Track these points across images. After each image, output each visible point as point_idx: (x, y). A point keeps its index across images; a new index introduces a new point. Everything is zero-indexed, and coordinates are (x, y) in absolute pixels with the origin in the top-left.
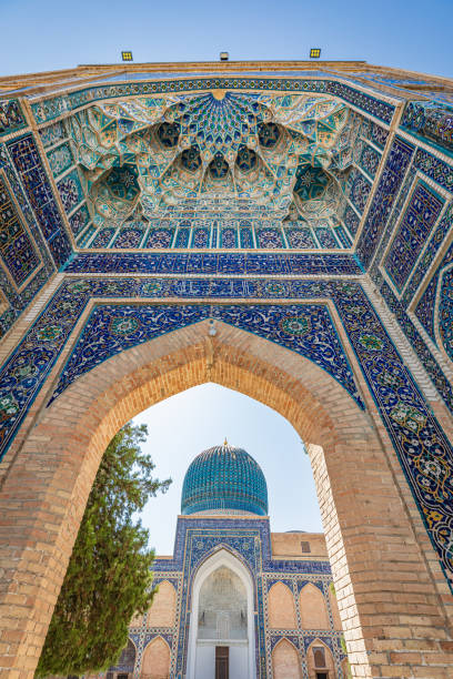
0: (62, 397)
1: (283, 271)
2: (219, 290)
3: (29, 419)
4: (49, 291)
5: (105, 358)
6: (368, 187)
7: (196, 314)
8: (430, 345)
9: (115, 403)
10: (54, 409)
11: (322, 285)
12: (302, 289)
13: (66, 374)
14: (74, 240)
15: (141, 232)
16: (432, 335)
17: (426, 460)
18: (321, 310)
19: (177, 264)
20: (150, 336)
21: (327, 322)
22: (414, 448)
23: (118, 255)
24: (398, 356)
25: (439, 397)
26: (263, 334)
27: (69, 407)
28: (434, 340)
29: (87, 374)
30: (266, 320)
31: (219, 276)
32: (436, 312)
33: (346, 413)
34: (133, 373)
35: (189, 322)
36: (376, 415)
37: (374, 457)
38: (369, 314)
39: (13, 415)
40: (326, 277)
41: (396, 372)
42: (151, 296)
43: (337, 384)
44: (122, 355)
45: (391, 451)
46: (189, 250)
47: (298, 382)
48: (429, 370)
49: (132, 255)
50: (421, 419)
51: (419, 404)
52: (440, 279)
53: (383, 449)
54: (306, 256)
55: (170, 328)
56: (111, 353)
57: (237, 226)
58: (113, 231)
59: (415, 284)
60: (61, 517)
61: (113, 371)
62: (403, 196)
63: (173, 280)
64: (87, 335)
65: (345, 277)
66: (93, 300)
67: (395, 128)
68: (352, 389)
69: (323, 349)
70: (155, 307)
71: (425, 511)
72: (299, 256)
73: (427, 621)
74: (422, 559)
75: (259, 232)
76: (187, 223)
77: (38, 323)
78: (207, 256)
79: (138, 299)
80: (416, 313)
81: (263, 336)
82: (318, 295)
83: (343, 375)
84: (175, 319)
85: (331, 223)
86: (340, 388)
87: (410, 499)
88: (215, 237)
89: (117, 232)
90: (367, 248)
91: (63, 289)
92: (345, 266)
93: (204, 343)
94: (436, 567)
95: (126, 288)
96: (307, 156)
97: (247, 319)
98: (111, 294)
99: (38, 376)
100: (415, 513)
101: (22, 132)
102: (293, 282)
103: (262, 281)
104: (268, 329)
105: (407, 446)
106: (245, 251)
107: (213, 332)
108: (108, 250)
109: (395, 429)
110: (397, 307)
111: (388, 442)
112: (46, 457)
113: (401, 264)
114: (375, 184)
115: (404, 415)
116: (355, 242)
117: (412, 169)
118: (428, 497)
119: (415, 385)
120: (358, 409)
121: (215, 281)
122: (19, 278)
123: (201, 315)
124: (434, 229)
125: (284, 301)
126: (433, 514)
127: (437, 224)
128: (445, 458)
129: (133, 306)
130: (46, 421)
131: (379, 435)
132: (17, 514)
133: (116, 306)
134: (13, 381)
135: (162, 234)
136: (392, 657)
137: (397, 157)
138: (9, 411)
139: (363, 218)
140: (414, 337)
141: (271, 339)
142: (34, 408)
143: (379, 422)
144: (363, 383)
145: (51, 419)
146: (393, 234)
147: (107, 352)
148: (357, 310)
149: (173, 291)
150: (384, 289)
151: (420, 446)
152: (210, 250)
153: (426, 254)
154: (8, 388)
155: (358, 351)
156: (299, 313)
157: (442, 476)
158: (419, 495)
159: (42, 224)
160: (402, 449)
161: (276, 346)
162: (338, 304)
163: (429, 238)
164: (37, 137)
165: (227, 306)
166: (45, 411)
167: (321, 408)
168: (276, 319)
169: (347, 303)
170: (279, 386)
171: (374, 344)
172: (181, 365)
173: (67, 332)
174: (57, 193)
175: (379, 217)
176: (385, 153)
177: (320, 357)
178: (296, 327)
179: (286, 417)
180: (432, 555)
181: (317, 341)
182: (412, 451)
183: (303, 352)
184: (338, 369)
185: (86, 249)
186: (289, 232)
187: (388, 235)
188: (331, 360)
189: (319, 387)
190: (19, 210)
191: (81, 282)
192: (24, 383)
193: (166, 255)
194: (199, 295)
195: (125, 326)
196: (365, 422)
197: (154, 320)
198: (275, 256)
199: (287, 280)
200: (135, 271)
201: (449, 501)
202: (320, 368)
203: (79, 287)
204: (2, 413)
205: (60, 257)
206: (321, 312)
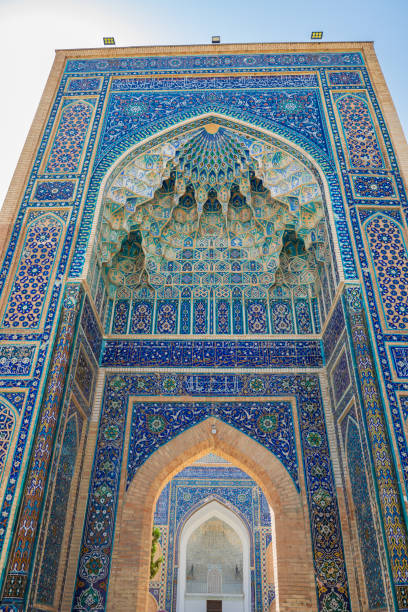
0: (132, 484)
1: (265, 364)
2: (216, 386)
3: (120, 501)
5: (149, 453)
7: (202, 413)
10: (131, 492)
11: (290, 378)
12: (276, 384)
13: (130, 466)
15: (150, 306)
17: (324, 525)
18: (287, 406)
19: (184, 354)
20: (175, 433)
21: (289, 420)
22: (320, 518)
23: (138, 342)
24: (328, 452)
25: (342, 485)
26: (246, 431)
27: (138, 491)
28: (345, 452)
29: (142, 467)
30: (249, 417)
31: (216, 370)
33: (289, 495)
35: (199, 418)
36: (305, 496)
37: (299, 523)
38: (318, 412)
39: (111, 498)
40: (295, 370)
41: (324, 464)
42: (170, 394)
43: (287, 474)
44: (160, 451)
45: (307, 520)
46: (192, 337)
47: (265, 472)
48: (341, 467)
49: (148, 342)
50: (329, 499)
51: (330, 490)
53: (304, 518)
54: (283, 342)
55: (187, 425)
56: (153, 449)
57: (229, 296)
61: (157, 464)
63: (183, 375)
64: (134, 433)
65: (309, 370)
66: (132, 399)
68: (295, 477)
69: (283, 445)
70: (174, 404)
71: (315, 552)
72: (277, 342)
73: (303, 597)
74: (308, 573)
75: (248, 306)
76: (186, 293)
77: (101, 424)
78: (206, 343)
79: (162, 398)
80: (340, 426)
81: (247, 433)
82: (286, 392)
83: (292, 467)
84: (192, 416)
85: (310, 291)
86: (288, 477)
87: (310, 546)
88: (212, 314)
89: (131, 308)
91: (108, 389)
92: (312, 355)
94: (312, 577)
95: (151, 384)
96: (293, 226)
97: (236, 416)
98: (142, 392)
99: (115, 470)
100: (311, 552)
102: (270, 375)
103: (248, 375)
104: (249, 427)
105: (317, 517)
106: (236, 337)
107: (214, 431)
108: (129, 335)
109: (313, 506)
110: (336, 415)
111: (307, 514)
112: (135, 523)
115: (320, 496)
116: (323, 327)
118: (319, 545)
119: (332, 474)
120: (296, 493)
121: (214, 376)
122: (87, 396)
123: (206, 413)
125: (263, 399)
126: (319, 553)
128: (334, 524)
129: (159, 404)
130: (128, 501)
131: (304, 509)
133: (147, 404)
134: (103, 474)
135: (168, 309)
136: (287, 608)
138: (108, 495)
140: (338, 441)
141: (251, 436)
142: (120, 493)
143: (305, 502)
144: (303, 474)
145: (131, 499)
147: (150, 449)
148: (310, 408)
149: (186, 392)
150: (331, 392)
151: (323, 516)
152: (207, 337)
154: (102, 479)
155: (304, 447)
156: (272, 411)
157: (329, 534)
158: (314, 543)
160: (314, 519)
161: (254, 442)
162: (299, 402)
165: (223, 404)
166: (126, 494)
168: (256, 416)
169: (306, 400)
171: (316, 440)
173: (122, 429)
177: (280, 452)
178: (268, 424)
180: (313, 572)
181: (280, 437)
182: (318, 519)
183: (271, 448)
184: (288, 462)
185: (111, 335)
188: (287, 454)
189: (277, 477)
191: (118, 379)
192: (109, 475)
193: (175, 342)
194: (204, 393)
195: (157, 424)
196: (298, 501)
197: (175, 417)
198: (260, 342)
199: (265, 375)
200: (153, 365)
201: (328, 547)
202: (279, 462)
203: (118, 384)
204: (105, 496)
205: (97, 350)
206: (286, 410)
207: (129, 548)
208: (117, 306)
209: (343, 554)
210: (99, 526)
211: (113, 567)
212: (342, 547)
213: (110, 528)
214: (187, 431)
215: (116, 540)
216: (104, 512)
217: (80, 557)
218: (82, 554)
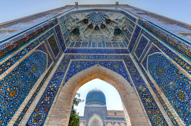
0: (66, 83)
1: (112, 53)
2: (99, 58)
3: (60, 89)
4: (61, 58)
5: (75, 74)
6: (131, 35)
7: (94, 63)
8: (146, 72)
9: (78, 85)
10: (65, 86)
11: (121, 56)
12: (117, 57)
13: (67, 78)
14: (66, 46)
15: (80, 43)
16: (146, 69)
17: (147, 98)
18: (121, 62)
19: (89, 51)
20: (84, 69)
21: (123, 65)
22: (144, 96)
23: (76, 49)
24: (139, 74)
25: (149, 84)
26: (109, 68)
27: (68, 86)
28: (147, 71)
29: (71, 78)
30: (109, 65)
31: (99, 54)
32: (147, 64)
33: (128, 87)
34: (81, 77)
35: (93, 65)
36: (135, 88)
38: (132, 64)
39: (56, 88)
40: (122, 54)
41: (139, 77)
42: (84, 59)
43: (126, 80)
44: (79, 73)
45: (139, 96)
46: (91, 48)
47: (117, 80)
48: (146, 77)
49: (79, 49)
50: (145, 89)
51: (144, 85)
52: (148, 58)
53: (137, 96)
54: (117, 49)
55: (89, 67)
57: (101, 42)
58: (74, 43)
59: (142, 58)
60: (68, 112)
61: (77, 77)
62: (139, 38)
63: (88, 55)
64: (70, 68)
65: (126, 54)
66: (71, 60)
67: (136, 23)
68: (129, 81)
69: (122, 72)
70: (85, 62)
71: (147, 111)
72: (116, 49)
74: (147, 122)
75: (106, 43)
76: (90, 41)
77: (60, 66)
78: (95, 49)
79: (81, 60)
80: (142, 64)
82: (120, 59)
83: (127, 78)
84: (90, 64)
85: (122, 41)
86: (127, 81)
87: (144, 108)
88: (97, 45)
89: (75, 43)
90: (131, 48)
91: (64, 57)
92: (126, 52)
93: (96, 70)
94: (150, 124)
95: (78, 57)
96: (117, 27)
97: (105, 64)
98: (75, 59)
99: (61, 78)
100: (145, 111)
101: (57, 25)
102: (115, 55)
103: (108, 55)
105: (142, 95)
106: (104, 48)
107: (98, 68)
108: (73, 48)
109: (140, 91)
110: (138, 62)
111: (138, 94)
113: (139, 52)
114: (132, 34)
115: (141, 88)
116: (128, 46)
117: (141, 33)
118: (147, 107)
120: (131, 86)
121: (98, 55)
122: (56, 56)
124: (146, 47)
125: (113, 60)
126: (149, 111)
127: (147, 46)
128: (151, 98)
129: (80, 61)
131: (136, 92)
132: (59, 111)
133: (76, 61)
134: (55, 79)
135: (85, 44)
137: (137, 30)
138: (55, 87)
139: (130, 41)
140: (142, 69)
141: (111, 69)
142: (60, 86)
143: (136, 90)
144: (132, 80)
145: (64, 89)
146: (137, 46)
147: (75, 73)
148: (129, 62)
149: (89, 58)
150: (135, 58)
151: (145, 95)
152: (96, 48)
153: (145, 52)
154: (54, 82)
155: (130, 72)
156: (117, 63)
157: (150, 102)
158: (145, 107)
159: (60, 43)
160: (141, 96)
161: (112, 71)
162: (125, 61)
163: (145, 48)
164: (60, 25)
165: (101, 61)
166: (63, 87)
167: (123, 86)
168: (111, 64)
169: (127, 61)
170: (113, 81)
171: (134, 71)
172: (91, 75)
173: (66, 68)
174: (63, 36)
175: (133, 42)
176: (134, 28)
177: (122, 74)
178: (116, 66)
179: (114, 87)
180: (149, 121)
181: (121, 70)
182: (143, 96)
183: (118, 73)
184: (126, 77)
185: (69, 48)
186: (113, 43)
187: (136, 46)
188: (124, 74)
189: (122, 81)
190: (56, 41)
192: (58, 80)
193: (86, 49)
194: (94, 59)
195: (78, 66)
196: (133, 89)
197: (85, 65)
198: (110, 49)
199: (113, 55)
200: (80, 53)
201: (152, 108)
202: (122, 76)
203: (68, 57)
204: (54, 87)
205: (63, 50)
206: (121, 63)
207: (58, 109)
208: (72, 43)
209: (160, 112)
210: (47, 99)
211: (48, 118)
212: (158, 108)
213: (51, 100)
214: (89, 68)
215: (53, 105)
216: (51, 93)
217: (33, 114)
218: (35, 111)
